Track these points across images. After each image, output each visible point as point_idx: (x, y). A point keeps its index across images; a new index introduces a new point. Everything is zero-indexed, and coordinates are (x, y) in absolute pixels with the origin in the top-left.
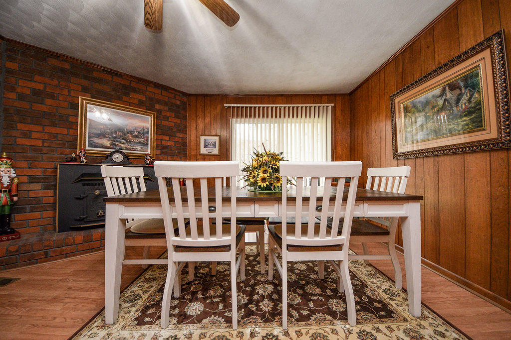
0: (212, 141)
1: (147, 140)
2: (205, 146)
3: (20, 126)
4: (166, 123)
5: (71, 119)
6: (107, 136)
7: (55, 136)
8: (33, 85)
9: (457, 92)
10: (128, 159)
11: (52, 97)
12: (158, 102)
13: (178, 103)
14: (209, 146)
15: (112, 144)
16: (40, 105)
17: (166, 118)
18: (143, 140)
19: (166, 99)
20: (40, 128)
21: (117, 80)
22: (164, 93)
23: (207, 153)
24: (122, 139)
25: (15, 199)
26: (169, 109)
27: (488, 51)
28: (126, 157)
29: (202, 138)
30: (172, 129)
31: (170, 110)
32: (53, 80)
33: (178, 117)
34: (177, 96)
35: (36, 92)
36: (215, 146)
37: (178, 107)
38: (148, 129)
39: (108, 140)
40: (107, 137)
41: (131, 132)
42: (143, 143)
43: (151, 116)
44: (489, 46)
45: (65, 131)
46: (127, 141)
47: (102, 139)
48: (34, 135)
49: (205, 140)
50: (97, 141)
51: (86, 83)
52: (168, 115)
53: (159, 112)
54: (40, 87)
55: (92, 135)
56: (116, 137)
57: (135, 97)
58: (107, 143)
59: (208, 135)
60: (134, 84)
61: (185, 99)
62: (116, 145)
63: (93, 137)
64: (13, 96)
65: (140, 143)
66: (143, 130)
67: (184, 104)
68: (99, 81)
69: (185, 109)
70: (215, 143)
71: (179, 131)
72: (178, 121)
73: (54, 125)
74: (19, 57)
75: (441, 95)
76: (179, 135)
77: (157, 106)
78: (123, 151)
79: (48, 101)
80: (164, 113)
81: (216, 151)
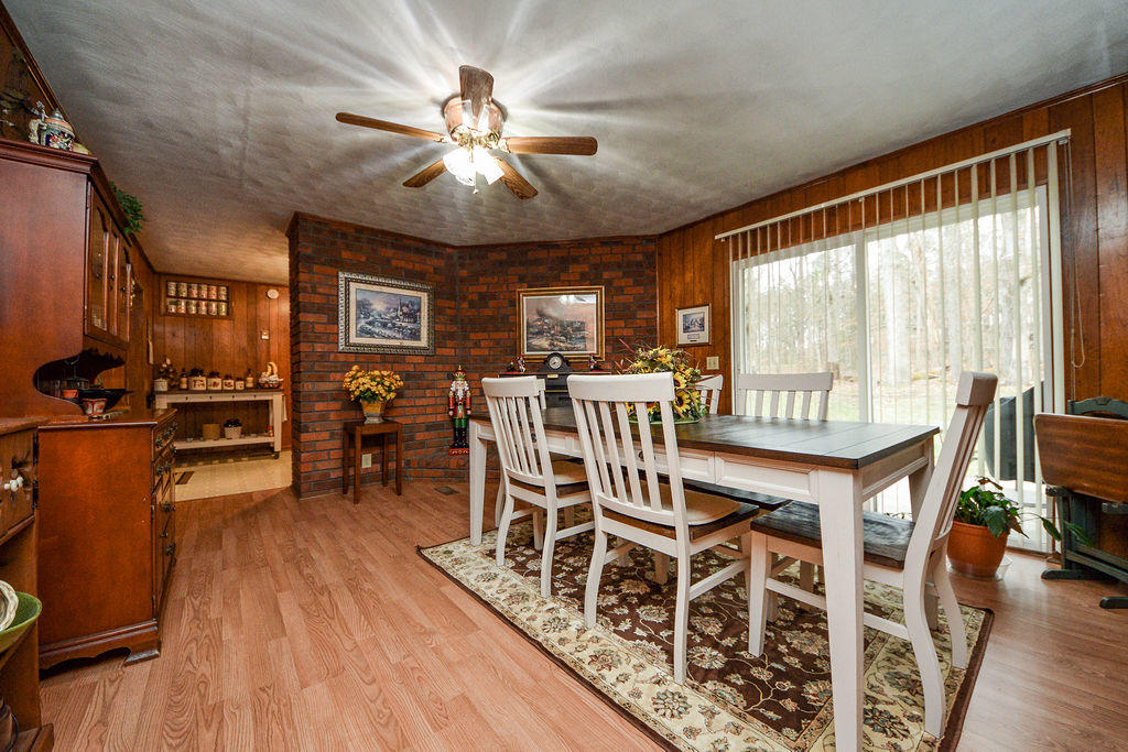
0: (696, 316)
1: (593, 332)
2: (686, 329)
3: (472, 336)
4: (622, 299)
7: (497, 342)
8: (479, 288)
10: (568, 364)
11: (494, 297)
12: (607, 267)
13: (639, 258)
14: (692, 328)
15: (550, 344)
17: (620, 290)
18: (587, 333)
19: (619, 258)
20: (485, 335)
21: (554, 254)
22: (617, 249)
23: (689, 342)
24: (562, 335)
25: (469, 412)
26: (624, 273)
28: (565, 360)
29: (680, 314)
30: (629, 308)
31: (625, 275)
32: (494, 278)
33: (638, 283)
34: (636, 247)
35: (482, 297)
36: (702, 326)
37: (639, 264)
39: (546, 339)
40: (545, 335)
41: (573, 324)
42: (587, 338)
43: (595, 293)
46: (567, 338)
47: (540, 339)
48: (482, 343)
49: (685, 317)
50: (535, 342)
52: (623, 284)
53: (608, 284)
54: (484, 289)
55: (530, 335)
56: (552, 335)
57: (575, 269)
58: (544, 343)
59: (690, 307)
60: (574, 252)
61: (652, 247)
62: (553, 346)
63: (531, 338)
64: (465, 305)
67: (649, 256)
68: (536, 262)
69: (652, 266)
70: (703, 319)
71: (641, 307)
72: (640, 290)
73: (497, 330)
74: (467, 261)
76: (642, 315)
77: (606, 275)
78: (561, 353)
79: (491, 303)
80: (616, 283)
81: (704, 337)
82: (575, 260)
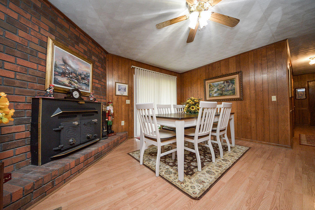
0: (123, 87)
1: (89, 82)
2: (119, 90)
4: (97, 71)
5: (40, 55)
6: (66, 75)
7: (26, 70)
8: (8, 11)
9: (228, 84)
11: (25, 30)
12: (94, 54)
13: (103, 57)
14: (122, 90)
15: (70, 83)
16: (14, 35)
17: (97, 67)
18: (87, 82)
19: (97, 53)
20: (12, 59)
21: (72, 30)
22: (96, 48)
23: (120, 94)
24: (76, 79)
27: (238, 75)
29: (117, 85)
30: (100, 76)
31: (99, 61)
32: (26, 14)
33: (102, 67)
34: (102, 53)
36: (125, 90)
37: (102, 60)
38: (89, 74)
39: (67, 79)
40: (66, 77)
41: (80, 75)
42: (87, 84)
43: (91, 64)
44: (238, 74)
45: (35, 66)
46: (78, 82)
47: (63, 78)
48: (6, 65)
49: (119, 86)
50: (60, 79)
51: (52, 25)
52: (98, 65)
54: (14, 16)
55: (57, 73)
56: (71, 78)
57: (82, 47)
58: (66, 81)
59: (121, 83)
61: (106, 55)
62: (72, 84)
63: (57, 75)
65: (85, 84)
66: (87, 74)
67: (105, 58)
69: (105, 63)
70: (125, 88)
73: (25, 58)
75: (223, 83)
77: (93, 58)
79: (21, 33)
80: (96, 63)
81: (126, 94)
82: (83, 43)
